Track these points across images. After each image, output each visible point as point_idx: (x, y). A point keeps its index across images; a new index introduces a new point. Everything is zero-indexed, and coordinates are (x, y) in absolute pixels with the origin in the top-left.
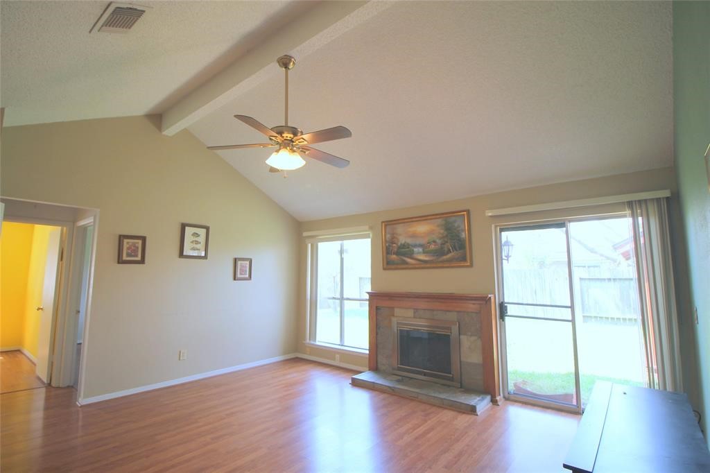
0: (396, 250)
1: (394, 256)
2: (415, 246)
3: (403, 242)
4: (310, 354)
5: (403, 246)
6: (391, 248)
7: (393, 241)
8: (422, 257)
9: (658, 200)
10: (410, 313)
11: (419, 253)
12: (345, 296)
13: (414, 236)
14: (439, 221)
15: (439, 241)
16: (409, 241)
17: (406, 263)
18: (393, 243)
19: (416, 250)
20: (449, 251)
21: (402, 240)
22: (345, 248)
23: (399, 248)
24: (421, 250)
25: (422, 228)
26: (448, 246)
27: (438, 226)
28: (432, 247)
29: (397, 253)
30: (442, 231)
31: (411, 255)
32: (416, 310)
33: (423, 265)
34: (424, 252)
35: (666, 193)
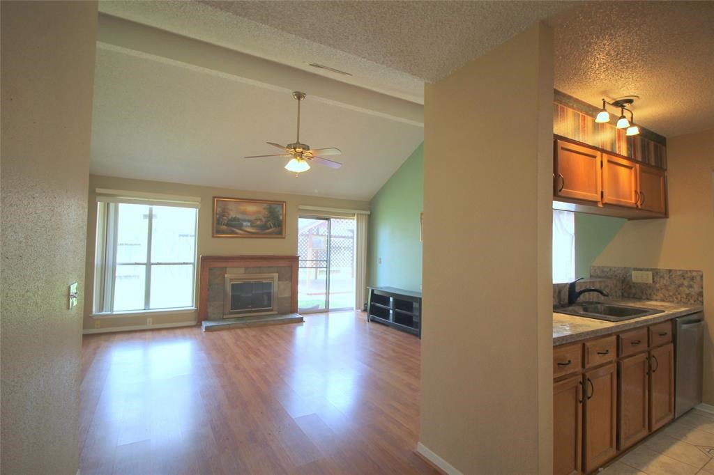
0: (226, 222)
1: (224, 227)
2: (245, 221)
3: (234, 217)
4: (102, 327)
5: (235, 219)
6: (221, 220)
7: (224, 213)
8: (250, 230)
9: (366, 215)
10: (242, 270)
11: (247, 226)
12: (152, 262)
13: (244, 213)
14: (265, 205)
15: (264, 220)
16: (239, 216)
17: (236, 233)
18: (223, 216)
19: (245, 223)
20: (271, 227)
21: (233, 214)
22: (154, 213)
23: (230, 220)
24: (249, 224)
25: (251, 208)
26: (271, 223)
27: (264, 209)
28: (259, 223)
29: (227, 225)
30: (267, 213)
31: (240, 227)
32: (246, 268)
33: (250, 235)
34: (252, 226)
35: (369, 213)
